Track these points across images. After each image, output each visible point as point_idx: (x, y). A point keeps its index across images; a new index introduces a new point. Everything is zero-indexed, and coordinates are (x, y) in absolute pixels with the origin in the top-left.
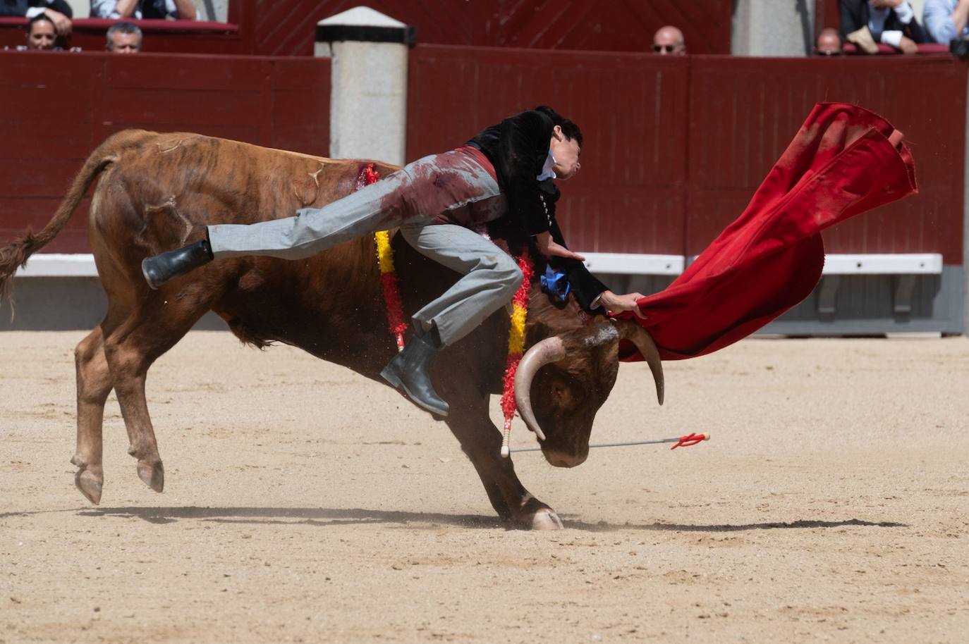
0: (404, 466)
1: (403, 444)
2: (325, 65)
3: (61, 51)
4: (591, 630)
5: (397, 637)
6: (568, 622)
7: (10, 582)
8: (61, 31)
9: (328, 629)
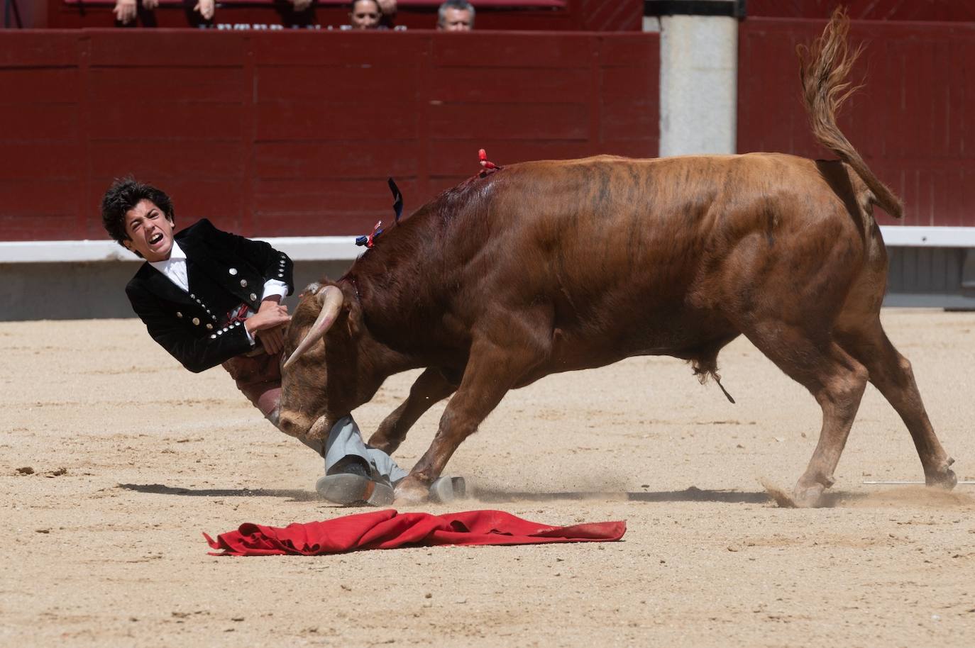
0: (739, 446)
1: (738, 423)
2: (654, 41)
3: (386, 30)
4: (930, 610)
5: (733, 619)
6: (907, 602)
7: (341, 570)
8: (386, 9)
9: (664, 613)
